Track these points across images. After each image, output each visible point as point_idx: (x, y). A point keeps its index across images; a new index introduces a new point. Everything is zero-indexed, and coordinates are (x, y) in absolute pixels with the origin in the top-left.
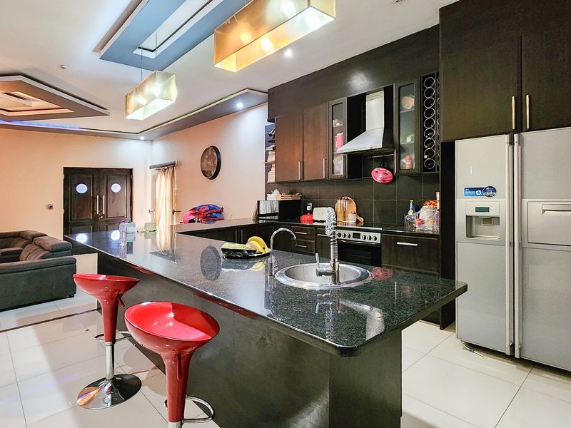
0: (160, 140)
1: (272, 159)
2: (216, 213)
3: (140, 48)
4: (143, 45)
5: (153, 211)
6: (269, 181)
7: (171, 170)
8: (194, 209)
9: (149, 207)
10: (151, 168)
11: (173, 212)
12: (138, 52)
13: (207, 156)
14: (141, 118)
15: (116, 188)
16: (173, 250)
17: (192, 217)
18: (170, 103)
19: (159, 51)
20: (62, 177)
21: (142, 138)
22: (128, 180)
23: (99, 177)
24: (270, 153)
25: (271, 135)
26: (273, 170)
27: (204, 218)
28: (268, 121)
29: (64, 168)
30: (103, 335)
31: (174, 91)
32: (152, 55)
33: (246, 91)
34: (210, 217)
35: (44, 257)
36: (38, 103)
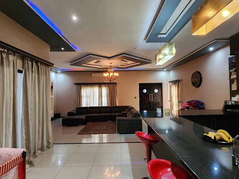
0: (172, 70)
1: (234, 76)
2: (200, 104)
3: (160, 34)
4: (161, 33)
5: (171, 101)
6: (232, 89)
7: (177, 83)
8: (189, 102)
9: (169, 99)
10: (169, 82)
11: (179, 102)
12: (159, 36)
13: (194, 76)
14: (162, 64)
15: (156, 91)
16: (180, 120)
17: (187, 106)
18: (173, 56)
19: (167, 34)
20: (138, 87)
21: (165, 70)
22: (161, 88)
23: (150, 87)
24: (232, 73)
25: (233, 63)
26: (235, 83)
27: (193, 107)
28: (231, 55)
29: (139, 84)
30: (146, 159)
31: (174, 51)
32: (165, 36)
33: (215, 41)
34: (197, 106)
35: (132, 117)
36: (130, 62)
